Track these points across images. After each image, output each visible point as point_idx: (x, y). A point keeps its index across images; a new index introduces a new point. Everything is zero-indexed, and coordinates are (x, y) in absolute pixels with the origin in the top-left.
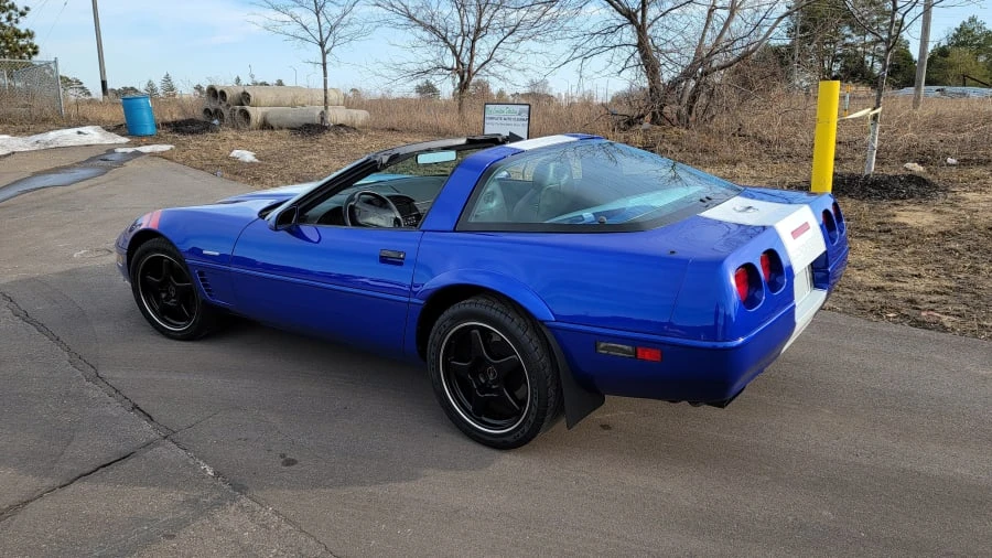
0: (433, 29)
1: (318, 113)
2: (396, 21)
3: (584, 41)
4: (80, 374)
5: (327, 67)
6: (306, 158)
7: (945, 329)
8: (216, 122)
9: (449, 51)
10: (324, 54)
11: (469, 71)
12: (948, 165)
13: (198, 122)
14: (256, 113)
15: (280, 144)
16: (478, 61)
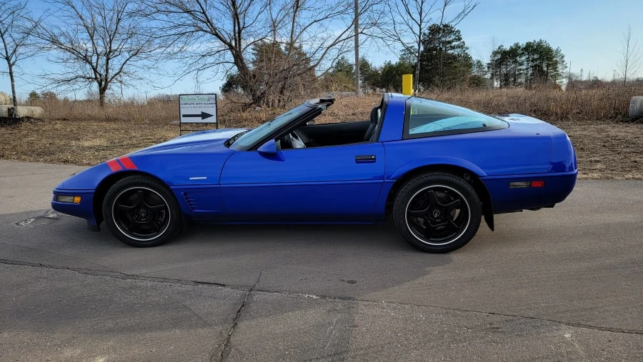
5: (14, 76)
10: (10, 66)
11: (106, 80)
16: (111, 73)
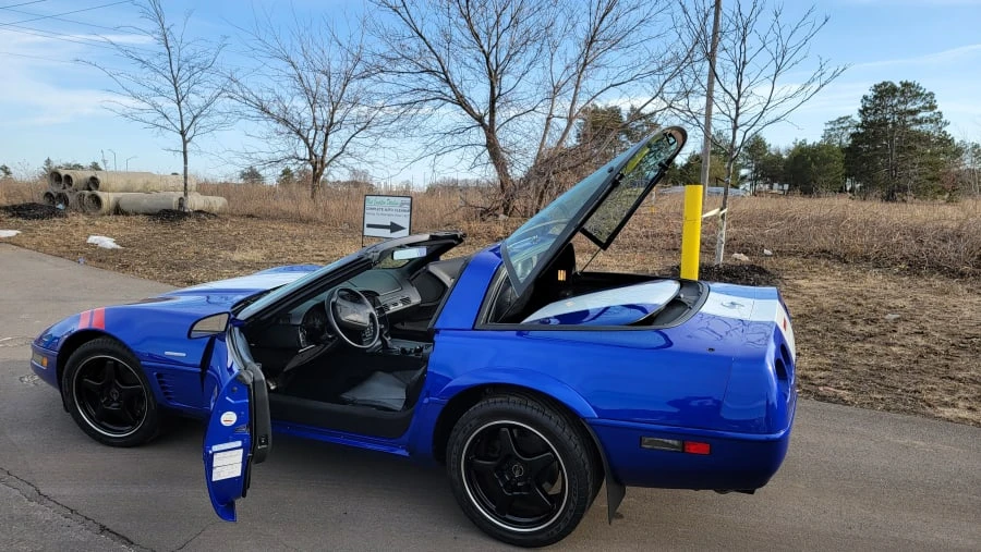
0: (286, 122)
1: (175, 199)
2: (247, 113)
3: (433, 140)
4: (17, 492)
5: (188, 155)
6: (172, 245)
7: (845, 403)
8: (60, 206)
9: (302, 143)
10: (185, 143)
11: (322, 162)
12: (766, 255)
13: (42, 206)
14: (108, 199)
15: (141, 230)
